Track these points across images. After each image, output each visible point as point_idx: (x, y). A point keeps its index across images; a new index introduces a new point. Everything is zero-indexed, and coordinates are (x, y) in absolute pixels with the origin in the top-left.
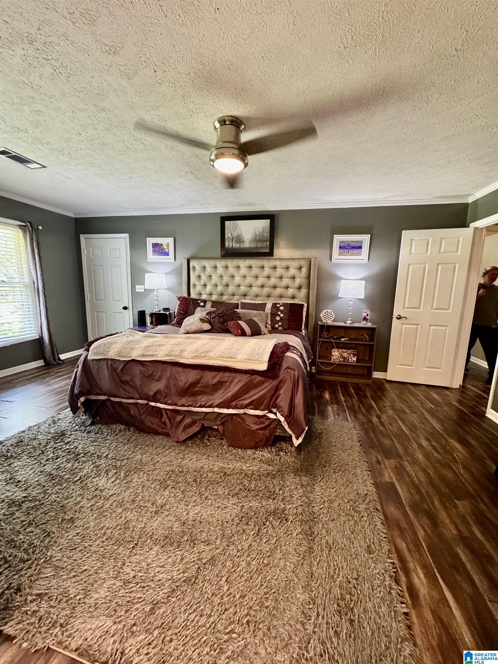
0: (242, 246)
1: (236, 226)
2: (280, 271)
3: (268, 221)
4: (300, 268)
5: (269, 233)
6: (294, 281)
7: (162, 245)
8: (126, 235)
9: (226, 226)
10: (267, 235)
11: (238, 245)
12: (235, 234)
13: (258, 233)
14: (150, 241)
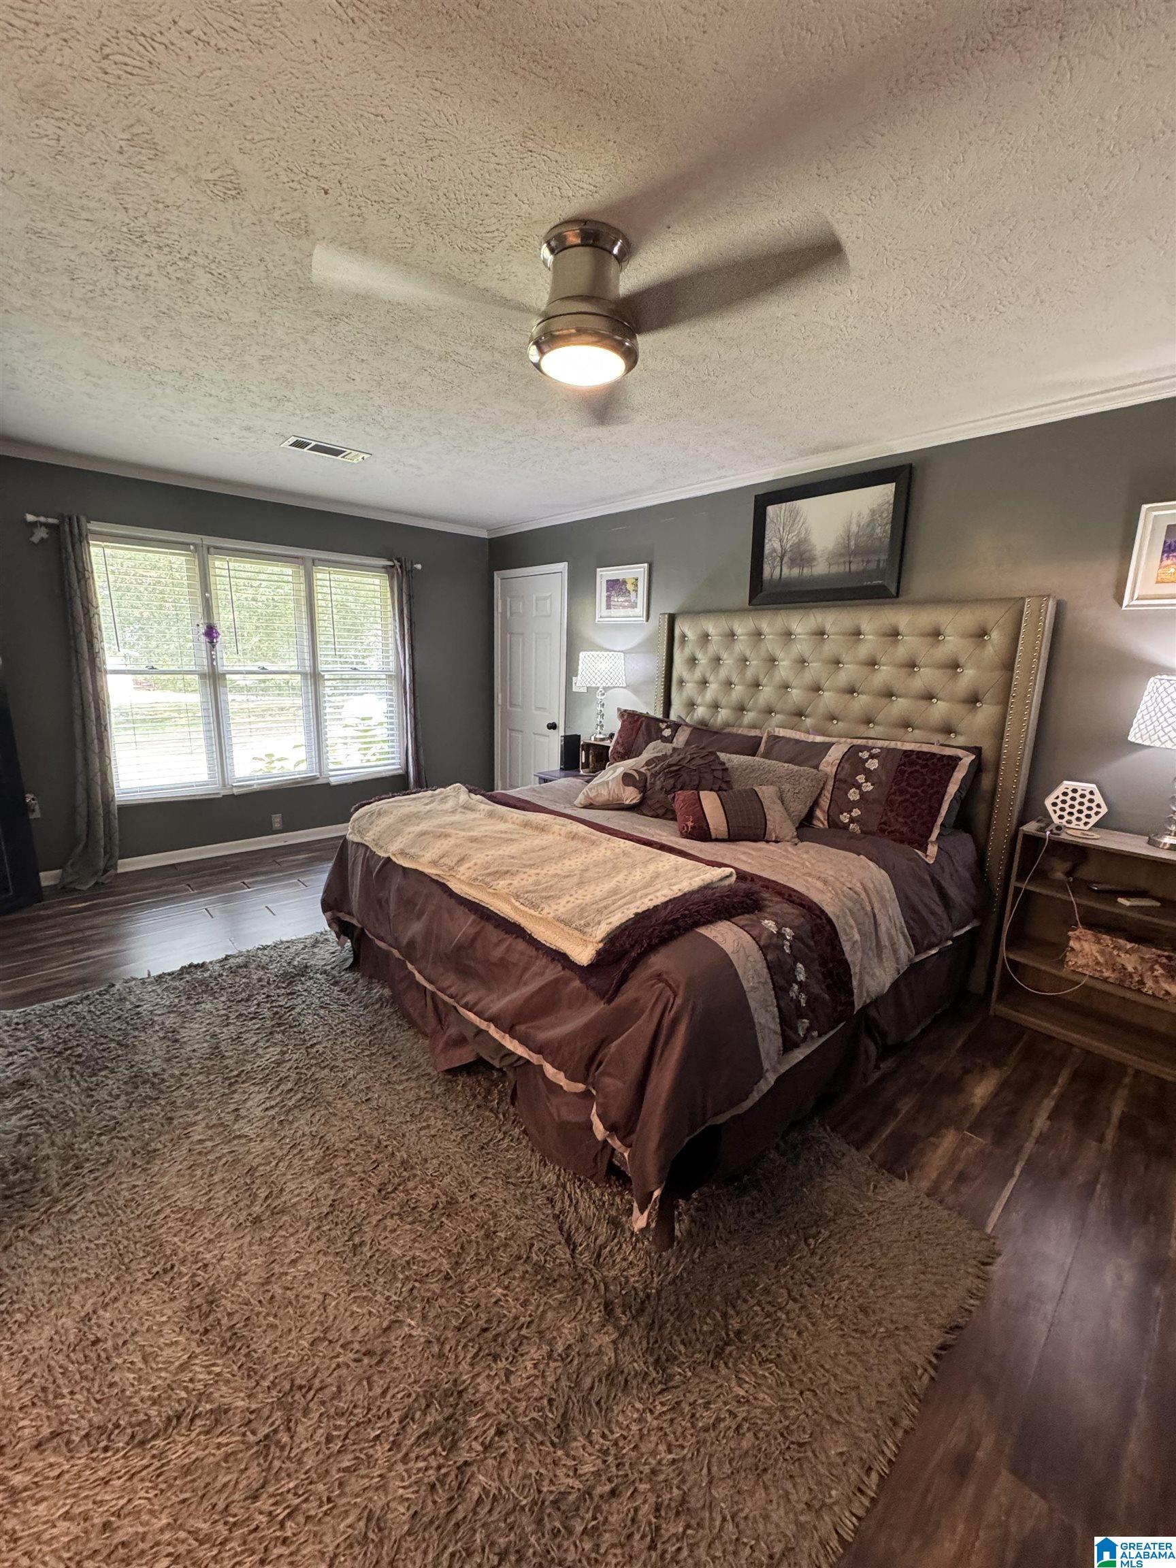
0: (806, 571)
1: (794, 516)
2: (909, 645)
3: (890, 488)
4: (981, 634)
5: (889, 527)
6: (956, 676)
7: (624, 582)
8: (563, 567)
9: (768, 520)
10: (883, 531)
11: (795, 572)
12: (791, 539)
13: (854, 528)
14: (605, 574)
